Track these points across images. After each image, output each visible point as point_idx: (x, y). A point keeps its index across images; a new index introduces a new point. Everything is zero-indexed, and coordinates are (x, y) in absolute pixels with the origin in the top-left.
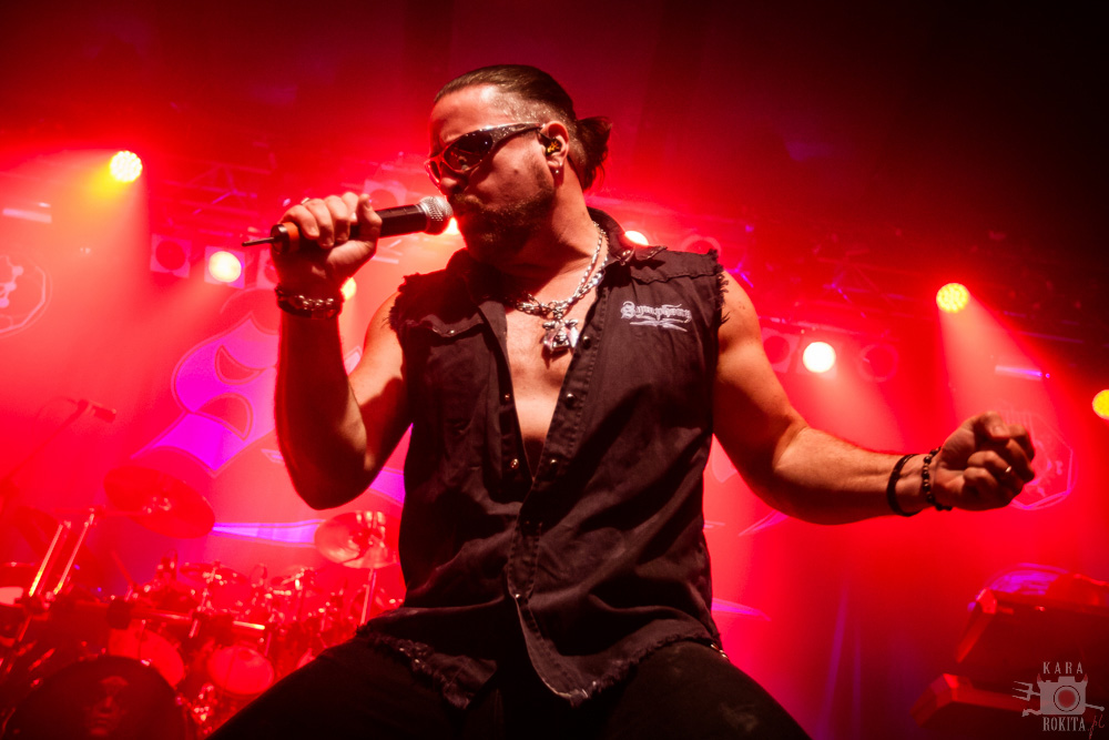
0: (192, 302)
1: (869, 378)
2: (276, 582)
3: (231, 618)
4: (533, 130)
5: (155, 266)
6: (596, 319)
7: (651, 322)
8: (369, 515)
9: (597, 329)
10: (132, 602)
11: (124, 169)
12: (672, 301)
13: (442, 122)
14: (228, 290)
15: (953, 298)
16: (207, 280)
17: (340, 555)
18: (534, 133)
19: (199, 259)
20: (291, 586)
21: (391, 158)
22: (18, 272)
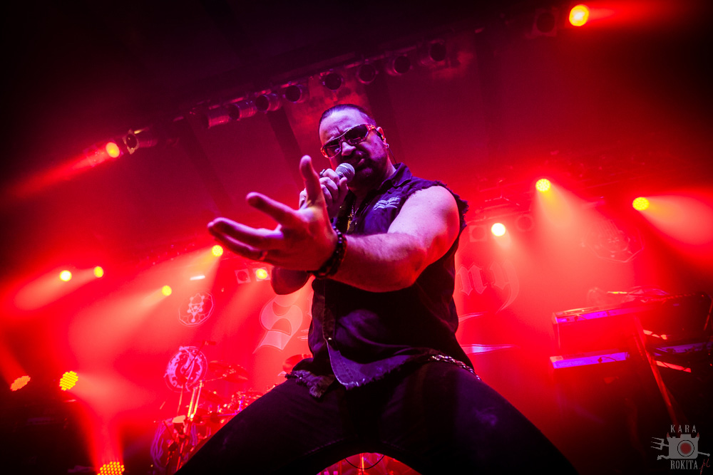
5: (239, 282)
11: (217, 251)
14: (265, 282)
22: (203, 297)
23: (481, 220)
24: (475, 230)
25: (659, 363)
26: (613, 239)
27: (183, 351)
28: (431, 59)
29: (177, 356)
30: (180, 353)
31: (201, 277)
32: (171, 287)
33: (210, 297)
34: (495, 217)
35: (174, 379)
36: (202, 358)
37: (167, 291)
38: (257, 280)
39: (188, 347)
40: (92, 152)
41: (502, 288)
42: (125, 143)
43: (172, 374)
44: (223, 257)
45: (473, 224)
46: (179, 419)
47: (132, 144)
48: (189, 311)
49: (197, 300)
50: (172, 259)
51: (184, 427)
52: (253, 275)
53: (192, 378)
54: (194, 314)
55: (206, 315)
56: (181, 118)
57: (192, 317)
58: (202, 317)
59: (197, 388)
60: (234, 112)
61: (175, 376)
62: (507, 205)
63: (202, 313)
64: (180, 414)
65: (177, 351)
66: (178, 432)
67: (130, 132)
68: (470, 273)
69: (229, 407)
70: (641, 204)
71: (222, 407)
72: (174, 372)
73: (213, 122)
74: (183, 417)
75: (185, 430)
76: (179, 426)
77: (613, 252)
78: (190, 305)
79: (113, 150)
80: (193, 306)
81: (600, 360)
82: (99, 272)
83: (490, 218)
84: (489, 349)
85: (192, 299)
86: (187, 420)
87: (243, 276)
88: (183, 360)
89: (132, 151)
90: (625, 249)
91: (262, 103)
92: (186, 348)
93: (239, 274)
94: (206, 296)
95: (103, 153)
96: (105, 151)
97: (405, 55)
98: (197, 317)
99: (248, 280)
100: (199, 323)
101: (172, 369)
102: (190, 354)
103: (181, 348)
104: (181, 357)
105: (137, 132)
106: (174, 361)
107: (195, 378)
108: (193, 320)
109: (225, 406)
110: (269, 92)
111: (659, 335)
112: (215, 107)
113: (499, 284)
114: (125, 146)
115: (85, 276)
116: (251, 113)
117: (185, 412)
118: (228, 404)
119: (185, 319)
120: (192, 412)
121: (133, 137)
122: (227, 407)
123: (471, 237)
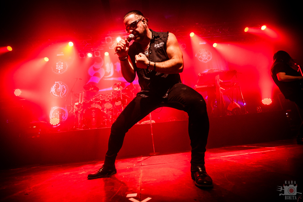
0: (87, 61)
1: (182, 49)
2: (109, 94)
3: (105, 100)
4: (141, 20)
5: (80, 58)
6: (151, 49)
7: (159, 47)
8: (118, 83)
9: (151, 50)
10: (92, 101)
11: (71, 44)
12: (161, 42)
13: (127, 22)
14: (91, 58)
15: (192, 35)
16: (88, 58)
17: (115, 89)
18: (141, 21)
19: (86, 55)
20: (111, 94)
21: (108, 33)
22: (62, 63)
27: (57, 83)
30: (56, 84)
32: (48, 58)
35: (54, 93)
36: (66, 86)
39: (59, 82)
49: (60, 64)
50: (50, 46)
53: (62, 93)
54: (59, 69)
55: (65, 70)
57: (58, 71)
61: (55, 92)
65: (54, 83)
72: (54, 91)
74: (78, 103)
80: (58, 67)
88: (57, 87)
92: (58, 82)
99: (84, 57)
100: (62, 73)
102: (60, 84)
103: (56, 82)
106: (54, 87)
107: (63, 93)
119: (56, 71)
120: (82, 101)
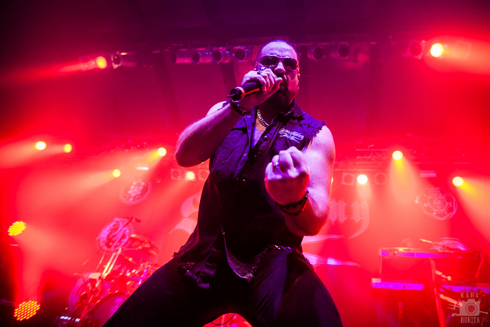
7: (287, 136)
22: (143, 184)
23: (353, 170)
24: (346, 177)
25: (442, 296)
26: (437, 202)
27: (117, 222)
28: (338, 54)
29: (112, 225)
30: (114, 223)
31: (146, 169)
32: (121, 171)
33: (148, 185)
34: (362, 170)
35: (104, 241)
37: (116, 173)
38: (186, 180)
39: (121, 219)
40: (86, 60)
41: (357, 221)
42: (112, 59)
43: (104, 238)
44: (165, 157)
45: (346, 172)
46: (95, 276)
47: (116, 62)
48: (130, 192)
49: (138, 185)
50: (127, 151)
51: (96, 282)
52: (183, 175)
53: (118, 244)
54: (133, 195)
55: (142, 198)
56: (158, 52)
57: (130, 197)
58: (138, 198)
59: (116, 253)
60: (196, 57)
62: (371, 163)
63: (140, 195)
64: (98, 271)
65: (112, 220)
66: (91, 286)
67: (118, 53)
68: (338, 206)
69: (136, 272)
70: (458, 182)
71: (130, 271)
72: (105, 236)
73: (179, 61)
74: (98, 274)
75: (97, 285)
76: (93, 281)
77: (435, 210)
78: (132, 187)
79: (101, 63)
81: (404, 287)
82: (68, 148)
83: (359, 170)
84: (340, 263)
85: (134, 183)
86: (100, 278)
87: (176, 174)
88: (115, 229)
89: (115, 66)
90: (443, 210)
91: (217, 56)
92: (119, 220)
93: (175, 172)
94: (146, 183)
95: (94, 63)
96: (96, 62)
97: (322, 47)
98: (134, 198)
99: (179, 178)
100: (134, 203)
101: (104, 234)
102: (121, 224)
103: (116, 219)
104: (114, 225)
105: (123, 54)
106: (108, 228)
107: (120, 244)
108: (131, 199)
109: (133, 271)
110: (225, 49)
111: (447, 276)
112: (184, 50)
113: (356, 218)
114: (112, 62)
115: (56, 149)
116: (209, 60)
117: (101, 270)
118: (137, 270)
119: (125, 197)
120: (107, 272)
121: (120, 57)
122: (135, 272)
123: (343, 180)
